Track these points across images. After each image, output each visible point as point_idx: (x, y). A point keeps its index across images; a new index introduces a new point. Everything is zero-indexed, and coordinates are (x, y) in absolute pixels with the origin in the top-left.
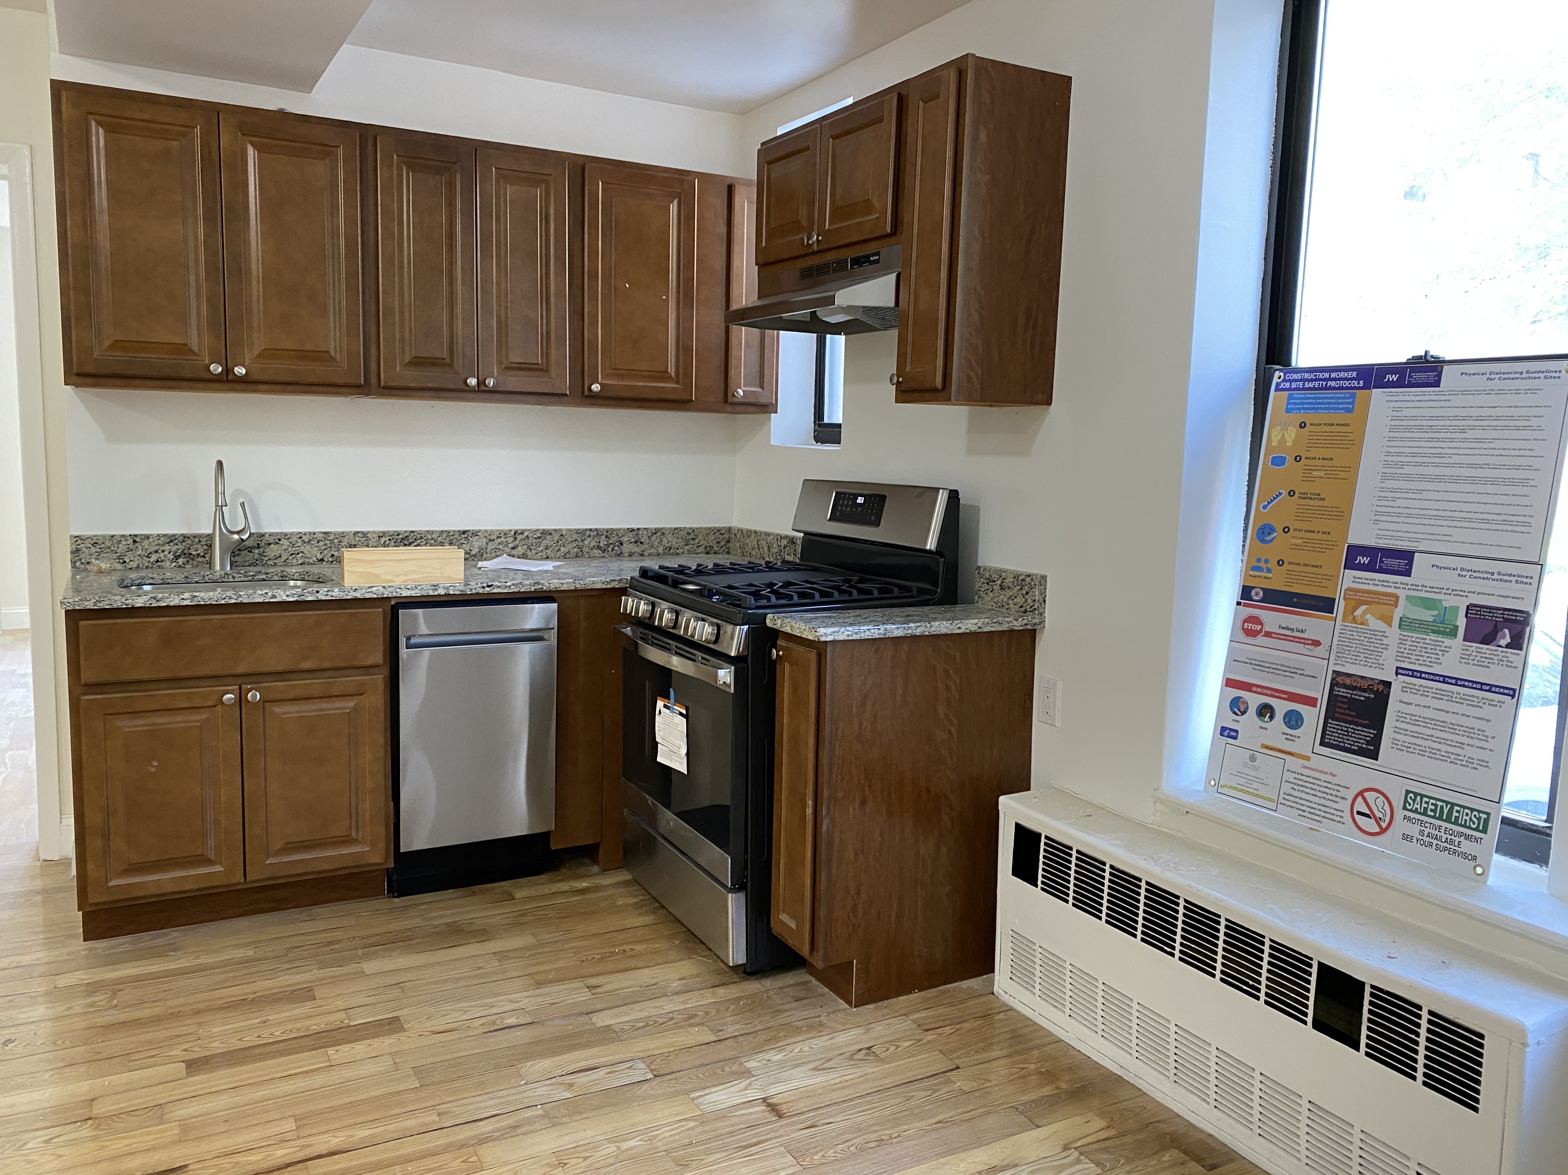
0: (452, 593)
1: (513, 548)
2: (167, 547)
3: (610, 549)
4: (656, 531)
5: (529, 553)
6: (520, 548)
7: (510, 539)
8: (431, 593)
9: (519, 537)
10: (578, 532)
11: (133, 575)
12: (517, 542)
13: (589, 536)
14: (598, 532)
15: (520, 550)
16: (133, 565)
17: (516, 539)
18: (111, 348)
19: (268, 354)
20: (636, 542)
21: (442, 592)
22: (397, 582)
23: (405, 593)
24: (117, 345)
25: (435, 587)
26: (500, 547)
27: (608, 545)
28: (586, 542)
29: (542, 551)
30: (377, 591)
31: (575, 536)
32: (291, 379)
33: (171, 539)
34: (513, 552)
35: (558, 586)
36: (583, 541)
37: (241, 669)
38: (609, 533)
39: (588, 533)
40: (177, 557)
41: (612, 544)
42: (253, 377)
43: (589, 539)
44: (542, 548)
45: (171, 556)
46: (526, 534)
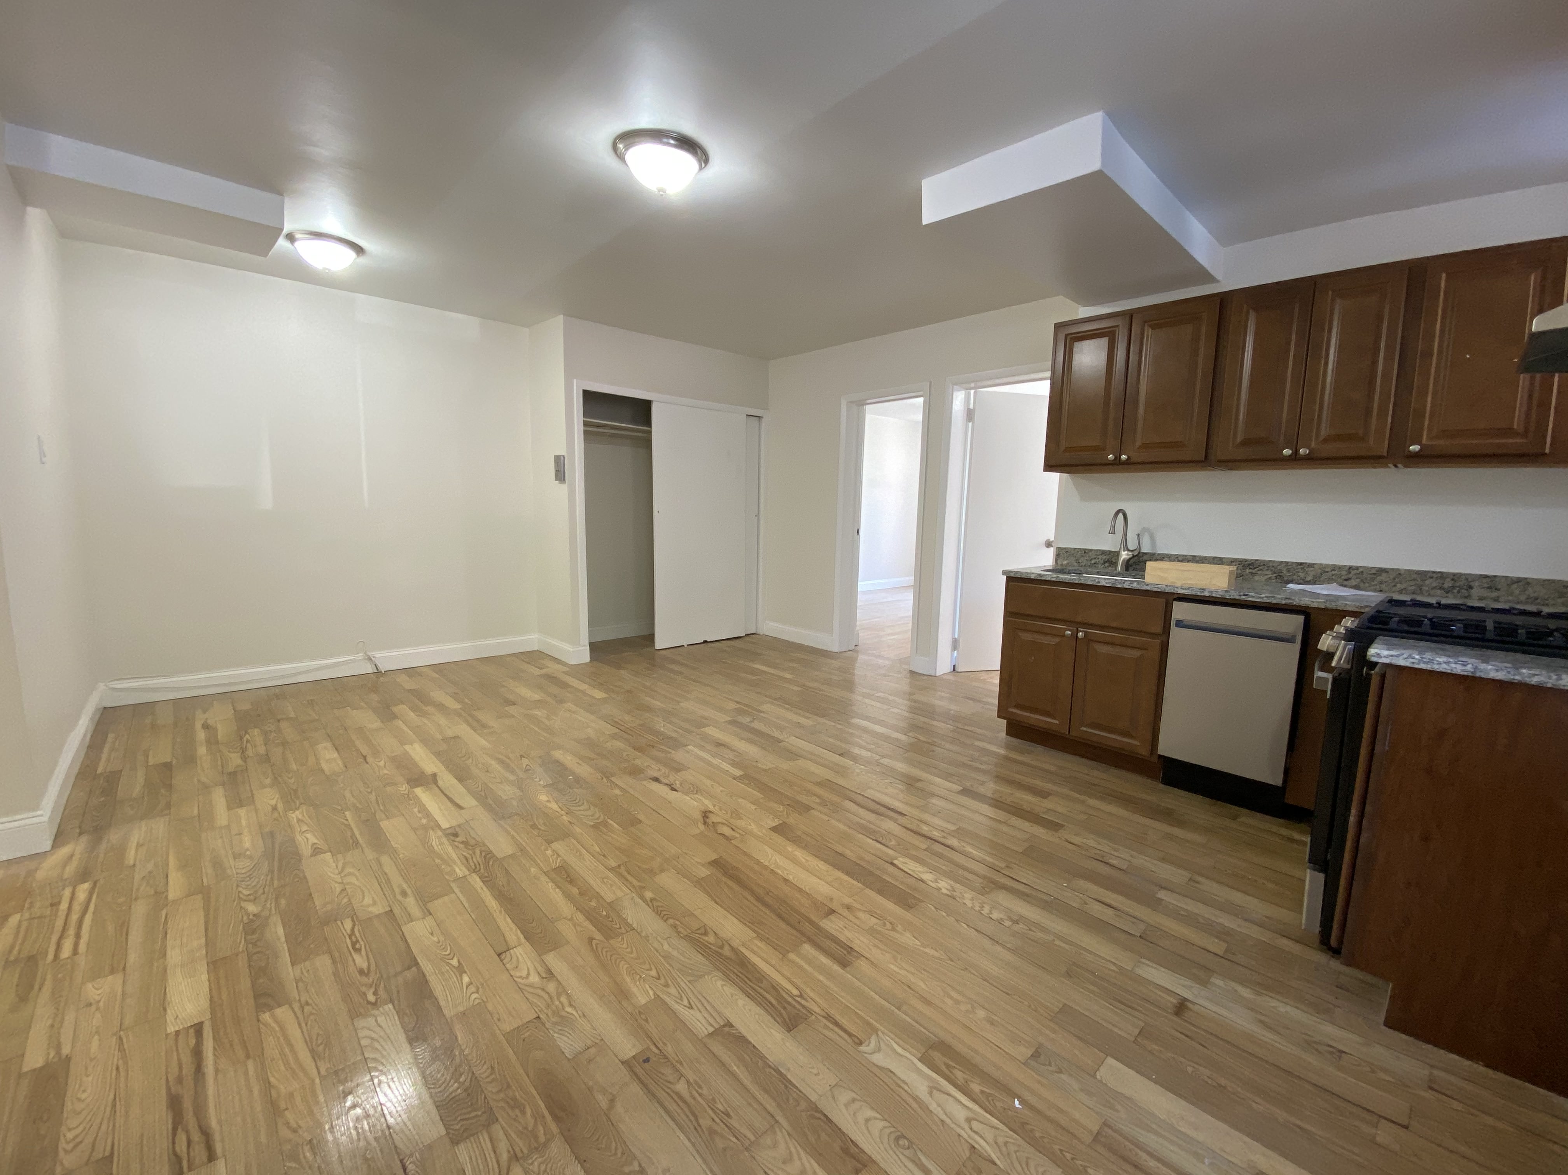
0: (1214, 595)
1: (1346, 580)
2: (1100, 557)
3: (1455, 591)
4: (1519, 580)
5: (1362, 585)
6: (1353, 581)
7: (1344, 573)
8: (1199, 594)
9: (1353, 572)
10: (1419, 573)
11: (1082, 569)
12: (1350, 576)
13: (1432, 577)
14: (1442, 576)
15: (1353, 582)
16: (1083, 564)
17: (1350, 573)
18: (1065, 451)
19: (1145, 446)
20: (1490, 588)
21: (1207, 594)
22: (1179, 584)
23: (1180, 591)
24: (1067, 450)
25: (1203, 590)
26: (1334, 577)
27: (1453, 587)
28: (1427, 582)
29: (1376, 585)
30: (1162, 588)
31: (1415, 576)
32: (1157, 460)
33: (1103, 552)
34: (1346, 583)
35: (1309, 603)
36: (1423, 581)
37: (1079, 619)
38: (1455, 577)
39: (1430, 574)
40: (1105, 562)
41: (1457, 587)
42: (1133, 460)
43: (1431, 580)
44: (1376, 583)
45: (1102, 561)
46: (1361, 570)
